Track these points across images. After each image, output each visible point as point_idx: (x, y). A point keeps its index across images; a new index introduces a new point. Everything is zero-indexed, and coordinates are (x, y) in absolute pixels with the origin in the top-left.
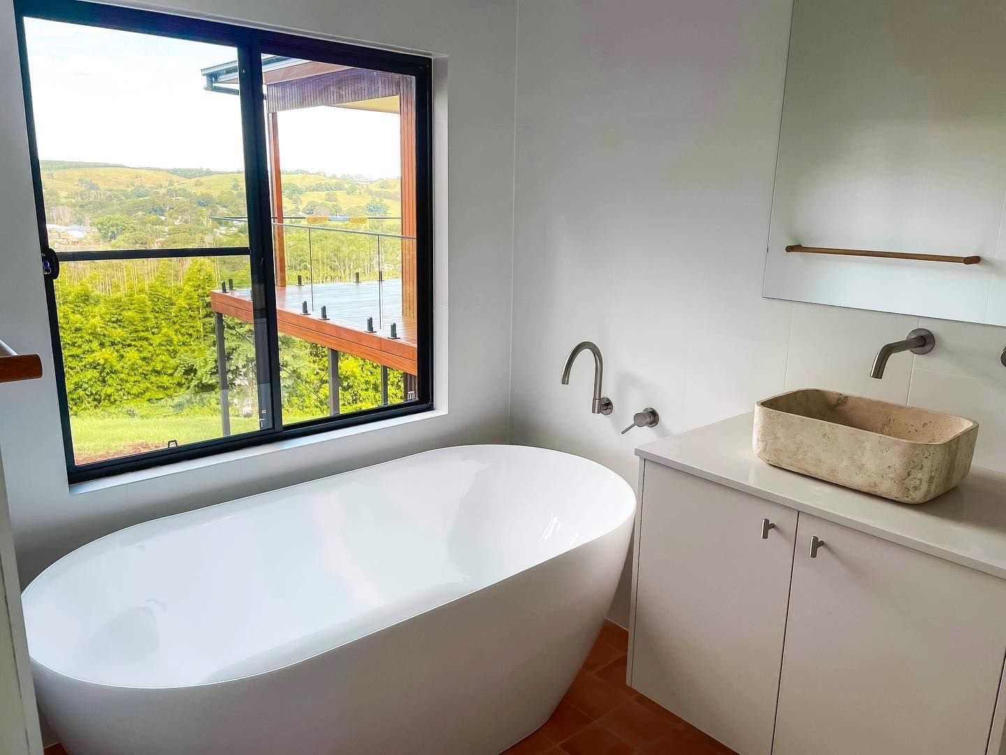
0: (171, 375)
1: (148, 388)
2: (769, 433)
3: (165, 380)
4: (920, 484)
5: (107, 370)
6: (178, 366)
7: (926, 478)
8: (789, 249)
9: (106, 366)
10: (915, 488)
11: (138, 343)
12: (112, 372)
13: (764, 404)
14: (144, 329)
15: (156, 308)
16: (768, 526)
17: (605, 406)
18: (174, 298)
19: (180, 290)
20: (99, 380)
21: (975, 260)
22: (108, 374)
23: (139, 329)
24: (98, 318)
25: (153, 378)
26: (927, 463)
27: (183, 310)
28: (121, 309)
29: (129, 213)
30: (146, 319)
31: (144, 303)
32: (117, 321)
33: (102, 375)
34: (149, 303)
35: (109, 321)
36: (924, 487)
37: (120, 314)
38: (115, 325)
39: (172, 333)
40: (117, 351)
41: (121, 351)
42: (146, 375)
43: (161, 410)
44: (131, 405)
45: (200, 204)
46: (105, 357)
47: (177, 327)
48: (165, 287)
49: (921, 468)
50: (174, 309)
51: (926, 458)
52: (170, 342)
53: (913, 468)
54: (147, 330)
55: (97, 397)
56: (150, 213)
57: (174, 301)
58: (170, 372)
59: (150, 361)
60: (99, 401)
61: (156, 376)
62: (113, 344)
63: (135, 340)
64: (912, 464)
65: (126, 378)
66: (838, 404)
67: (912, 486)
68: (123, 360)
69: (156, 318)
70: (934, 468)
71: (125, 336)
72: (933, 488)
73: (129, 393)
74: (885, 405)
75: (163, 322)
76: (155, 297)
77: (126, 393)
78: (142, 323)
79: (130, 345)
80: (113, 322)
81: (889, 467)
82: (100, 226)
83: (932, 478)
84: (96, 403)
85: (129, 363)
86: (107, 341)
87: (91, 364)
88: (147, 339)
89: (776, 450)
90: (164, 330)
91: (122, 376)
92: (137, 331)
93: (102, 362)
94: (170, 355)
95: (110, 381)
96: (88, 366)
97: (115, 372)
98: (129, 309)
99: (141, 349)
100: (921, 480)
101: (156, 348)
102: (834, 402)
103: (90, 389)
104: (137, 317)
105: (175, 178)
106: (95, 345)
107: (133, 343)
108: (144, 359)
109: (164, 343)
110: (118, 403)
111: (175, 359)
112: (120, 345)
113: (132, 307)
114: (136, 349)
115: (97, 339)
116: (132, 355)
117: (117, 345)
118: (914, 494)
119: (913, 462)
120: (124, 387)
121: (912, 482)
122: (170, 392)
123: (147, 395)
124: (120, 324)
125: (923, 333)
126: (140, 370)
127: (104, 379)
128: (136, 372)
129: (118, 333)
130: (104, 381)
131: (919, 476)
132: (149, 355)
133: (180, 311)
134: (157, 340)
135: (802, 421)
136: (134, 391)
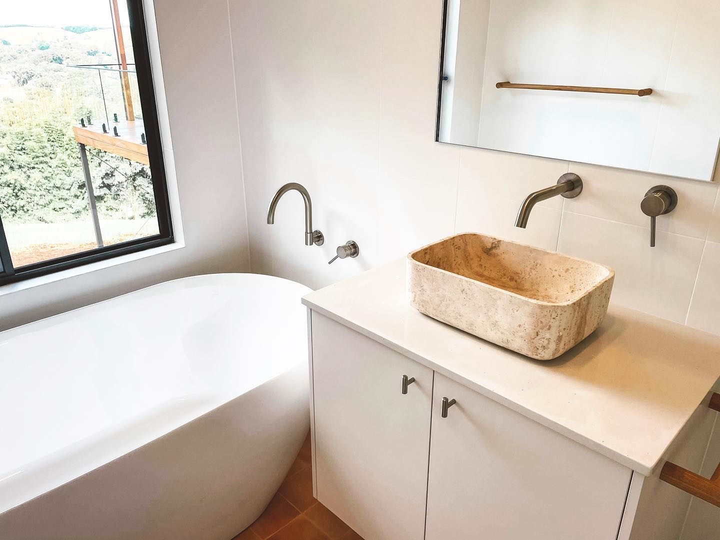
0: (69, 189)
1: (51, 200)
2: (417, 284)
3: (64, 193)
4: (548, 343)
5: (18, 188)
6: (73, 183)
7: (554, 337)
8: (500, 85)
9: (16, 185)
10: (544, 347)
11: (41, 166)
12: (22, 189)
13: (415, 256)
14: (43, 155)
15: (51, 138)
16: (406, 382)
17: (317, 238)
18: (64, 131)
19: (68, 124)
20: (13, 195)
21: (648, 92)
22: (19, 190)
23: (39, 155)
24: (5, 148)
25: (55, 192)
26: (555, 324)
27: (72, 139)
28: (24, 139)
29: (36, 63)
30: (44, 147)
31: (40, 134)
32: (22, 149)
33: (15, 191)
34: (45, 135)
35: (15, 150)
36: (553, 346)
37: (23, 144)
38: (21, 152)
39: (65, 157)
40: (25, 173)
41: (28, 172)
42: (49, 190)
43: (64, 217)
44: (40, 213)
45: (89, 54)
46: (15, 178)
47: (69, 152)
48: (57, 122)
49: (549, 329)
50: (66, 139)
51: (554, 318)
52: (64, 164)
53: (542, 329)
54: (46, 155)
55: (13, 208)
56: (51, 62)
57: (65, 133)
58: (67, 187)
59: (51, 180)
60: (16, 211)
61: (57, 191)
62: (20, 167)
63: (37, 164)
64: (540, 325)
65: (33, 193)
66: (492, 248)
67: (540, 345)
68: (30, 179)
69: (52, 146)
70: (562, 328)
71: (29, 161)
72: (562, 345)
73: (37, 204)
74: (532, 250)
75: (58, 149)
76: (49, 129)
77: (35, 205)
78: (41, 150)
79: (34, 168)
80: (19, 150)
81: (520, 326)
82: (14, 74)
83: (560, 338)
84: (13, 212)
85: (35, 182)
86: (15, 165)
87: (5, 183)
88: (46, 163)
89: (423, 301)
90: (59, 155)
91: (30, 192)
92: (37, 157)
93: (13, 182)
94: (65, 174)
95: (22, 196)
96: (3, 185)
97: (25, 189)
98: (30, 140)
99: (43, 170)
100: (549, 340)
101: (54, 169)
102: (489, 245)
103: (7, 202)
104: (36, 146)
105: (69, 34)
106: (6, 168)
107: (36, 166)
108: (46, 178)
109: (60, 166)
110: (30, 212)
111: (70, 177)
112: (26, 168)
113: (32, 138)
114: (39, 170)
115: (7, 163)
116: (36, 175)
117: (24, 168)
118: (543, 353)
119: (541, 322)
120: (33, 200)
121: (539, 342)
122: (69, 202)
123: (52, 206)
124: (24, 151)
125: (572, 178)
126: (44, 187)
127: (16, 194)
128: (41, 188)
129: (23, 159)
130: (17, 196)
131: (548, 336)
132: (49, 175)
133: (70, 140)
134: (54, 163)
135: (444, 275)
136: (42, 202)
